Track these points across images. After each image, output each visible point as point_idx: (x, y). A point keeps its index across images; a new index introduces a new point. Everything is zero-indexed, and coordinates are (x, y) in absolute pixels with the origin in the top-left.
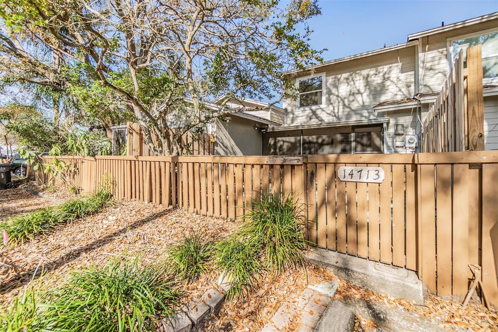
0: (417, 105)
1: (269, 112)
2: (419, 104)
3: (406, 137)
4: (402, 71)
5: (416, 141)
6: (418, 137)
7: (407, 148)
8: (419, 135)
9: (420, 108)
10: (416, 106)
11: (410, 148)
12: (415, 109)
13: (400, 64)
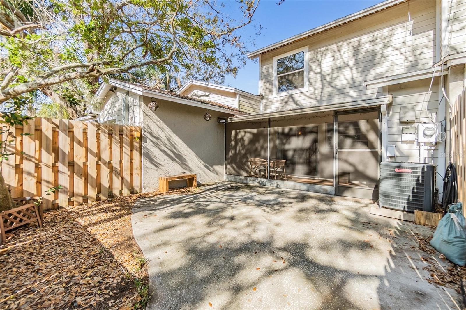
0: (441, 71)
1: (237, 99)
2: (445, 70)
3: (420, 126)
4: (414, 33)
5: (438, 132)
6: (442, 126)
7: (421, 144)
8: (444, 123)
9: (446, 77)
10: (437, 74)
11: (426, 143)
12: (437, 79)
13: (410, 24)
